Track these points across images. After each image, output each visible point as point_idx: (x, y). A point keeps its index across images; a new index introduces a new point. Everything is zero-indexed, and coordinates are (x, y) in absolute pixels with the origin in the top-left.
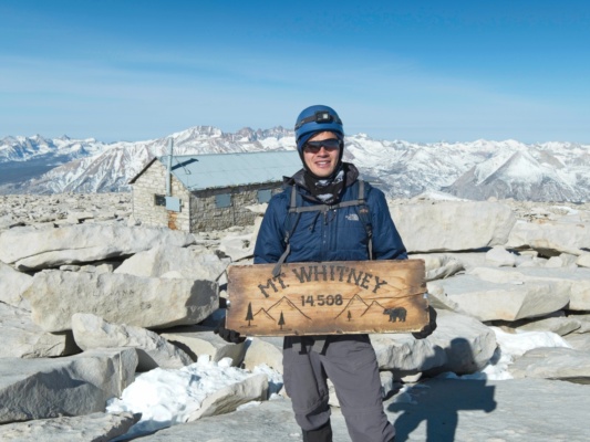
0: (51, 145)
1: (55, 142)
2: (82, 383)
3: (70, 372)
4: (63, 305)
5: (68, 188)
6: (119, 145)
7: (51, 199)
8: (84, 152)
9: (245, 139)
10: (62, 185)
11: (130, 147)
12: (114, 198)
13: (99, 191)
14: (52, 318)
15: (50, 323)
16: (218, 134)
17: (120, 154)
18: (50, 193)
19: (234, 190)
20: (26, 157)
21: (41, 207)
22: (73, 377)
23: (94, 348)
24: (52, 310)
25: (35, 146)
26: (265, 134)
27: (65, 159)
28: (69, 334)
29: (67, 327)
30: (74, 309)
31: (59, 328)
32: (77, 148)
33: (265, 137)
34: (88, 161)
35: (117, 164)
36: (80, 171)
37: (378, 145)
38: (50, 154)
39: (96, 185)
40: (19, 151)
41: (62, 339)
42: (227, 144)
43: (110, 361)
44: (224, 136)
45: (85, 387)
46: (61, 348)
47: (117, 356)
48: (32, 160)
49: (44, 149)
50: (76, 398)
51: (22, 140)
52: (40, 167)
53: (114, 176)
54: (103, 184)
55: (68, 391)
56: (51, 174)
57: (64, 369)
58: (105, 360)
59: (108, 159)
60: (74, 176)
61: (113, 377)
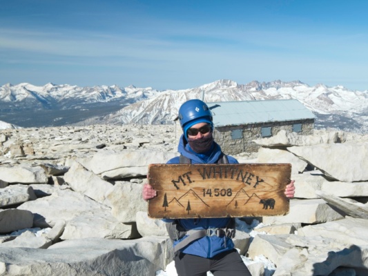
0: (123, 91)
1: (126, 89)
2: (141, 258)
3: (134, 250)
4: (131, 205)
5: (133, 121)
6: (167, 92)
7: (122, 128)
8: (144, 96)
9: (254, 89)
10: (129, 119)
11: (174, 93)
12: (163, 129)
13: (153, 123)
14: (124, 213)
15: (123, 217)
16: (234, 85)
17: (168, 98)
18: (121, 124)
19: (244, 127)
20: (107, 100)
21: (116, 133)
22: (136, 254)
23: (149, 235)
24: (124, 208)
25: (113, 92)
26: (268, 85)
27: (132, 101)
28: (134, 224)
29: (133, 220)
30: (138, 208)
31: (128, 221)
32: (140, 94)
33: (267, 88)
34: (147, 102)
35: (166, 105)
36: (141, 110)
37: (352, 94)
38: (123, 98)
39: (151, 119)
40: (103, 95)
41: (130, 227)
42: (240, 92)
43: (159, 245)
44: (239, 86)
45: (143, 261)
46: (128, 234)
47: (164, 242)
48: (111, 101)
49: (119, 94)
50: (137, 268)
51: (105, 88)
52: (116, 106)
53: (163, 113)
54: (156, 119)
55: (132, 263)
56: (123, 111)
57: (130, 248)
58: (156, 244)
59: (160, 102)
60: (137, 113)
61: (161, 256)
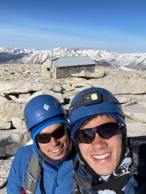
0: (23, 50)
1: (24, 50)
5: (28, 62)
6: (40, 51)
7: (22, 65)
8: (32, 53)
9: (73, 51)
10: (26, 61)
11: (43, 52)
12: (38, 66)
13: (35, 63)
16: (66, 49)
17: (41, 53)
18: (23, 63)
19: (69, 67)
20: (17, 53)
21: (20, 67)
25: (19, 51)
26: (78, 49)
27: (27, 54)
32: (30, 51)
33: (78, 50)
34: (33, 55)
35: (40, 56)
36: (31, 58)
37: (109, 53)
38: (23, 53)
39: (35, 61)
40: (15, 52)
42: (68, 52)
44: (68, 50)
48: (19, 54)
49: (22, 52)
51: (16, 49)
52: (21, 56)
53: (39, 59)
54: (36, 61)
56: (23, 58)
59: (38, 55)
60: (29, 59)
